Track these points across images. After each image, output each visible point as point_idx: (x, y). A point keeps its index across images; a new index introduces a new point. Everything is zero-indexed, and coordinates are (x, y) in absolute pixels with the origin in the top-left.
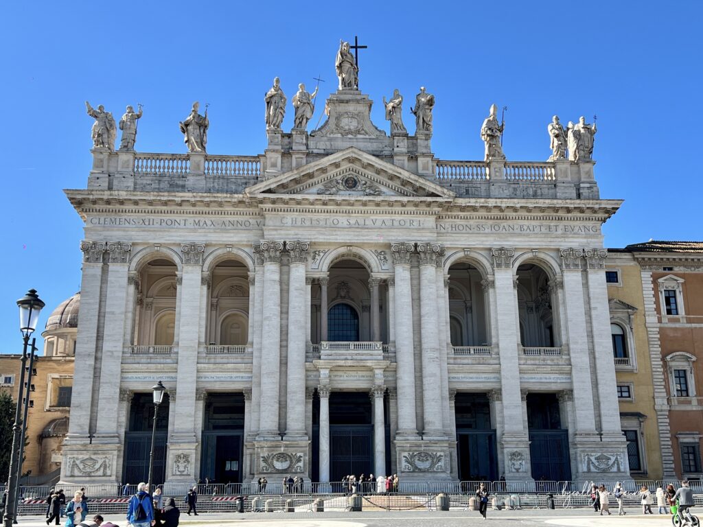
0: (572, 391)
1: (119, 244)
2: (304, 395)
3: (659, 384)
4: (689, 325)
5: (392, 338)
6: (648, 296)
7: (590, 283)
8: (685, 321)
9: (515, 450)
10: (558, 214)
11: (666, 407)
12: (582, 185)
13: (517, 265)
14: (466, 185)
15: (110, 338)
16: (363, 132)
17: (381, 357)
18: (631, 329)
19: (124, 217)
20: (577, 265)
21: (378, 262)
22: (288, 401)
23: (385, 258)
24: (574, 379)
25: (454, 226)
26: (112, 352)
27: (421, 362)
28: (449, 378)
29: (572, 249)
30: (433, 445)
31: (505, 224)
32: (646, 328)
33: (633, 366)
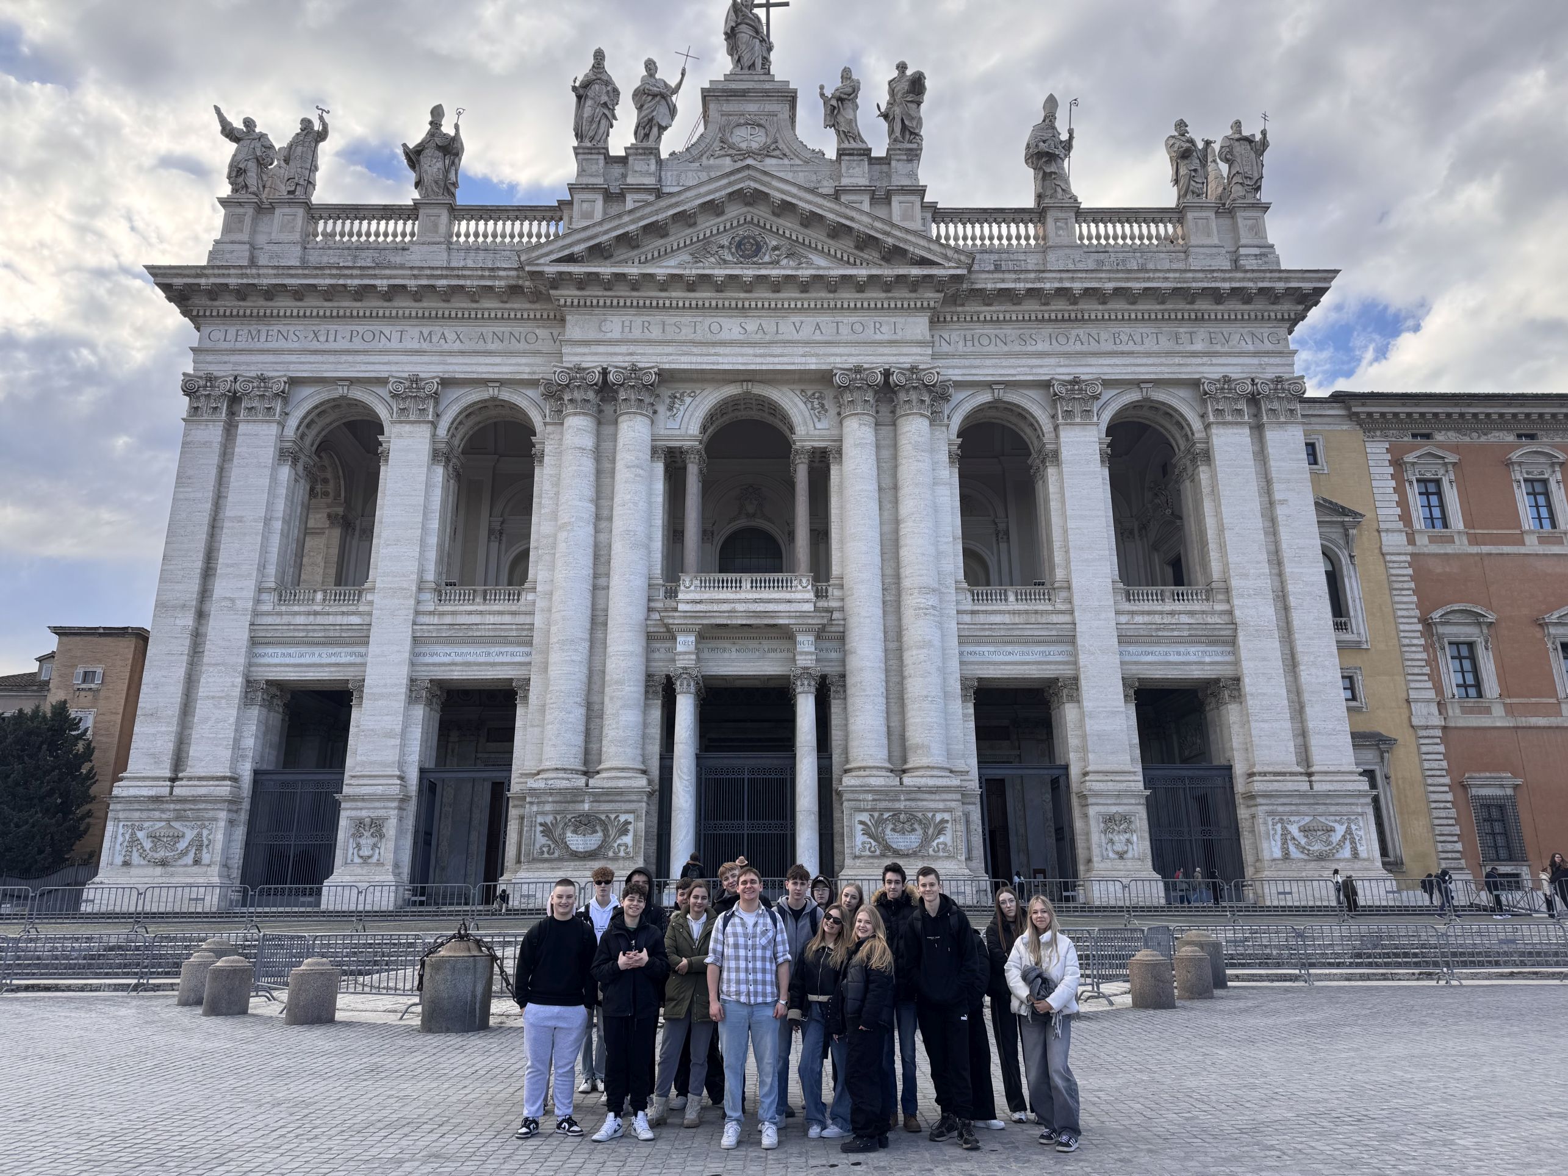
0: (1237, 680)
1: (263, 379)
2: (642, 690)
3: (1416, 671)
4: (1474, 549)
5: (835, 570)
6: (1381, 491)
7: (1272, 450)
8: (1466, 542)
9: (1113, 809)
10: (1196, 307)
11: (1438, 721)
12: (1242, 251)
13: (1107, 416)
14: (996, 257)
15: (230, 570)
16: (777, 153)
17: (809, 607)
18: (1351, 557)
19: (276, 328)
20: (1239, 412)
21: (807, 414)
22: (607, 700)
23: (823, 406)
24: (1244, 654)
25: (969, 337)
26: (232, 600)
27: (900, 619)
28: (961, 654)
29: (1227, 380)
30: (927, 796)
31: (1081, 332)
32: (1383, 554)
33: (1359, 634)
